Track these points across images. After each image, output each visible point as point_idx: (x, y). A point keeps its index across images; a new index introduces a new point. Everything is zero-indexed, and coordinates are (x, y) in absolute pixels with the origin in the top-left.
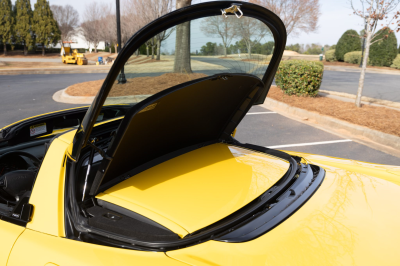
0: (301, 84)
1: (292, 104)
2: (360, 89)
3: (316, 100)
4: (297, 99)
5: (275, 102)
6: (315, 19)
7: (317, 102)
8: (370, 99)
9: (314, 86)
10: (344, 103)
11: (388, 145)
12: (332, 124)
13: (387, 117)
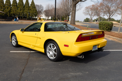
0: (104, 27)
2: (119, 29)
9: (108, 28)
12: (109, 37)
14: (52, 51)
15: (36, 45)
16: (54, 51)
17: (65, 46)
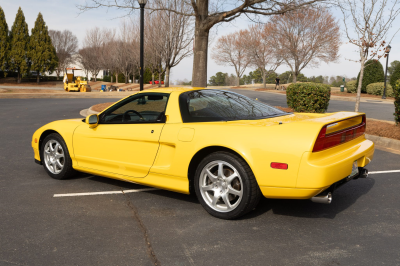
0: (309, 102)
2: (357, 105)
6: (336, 48)
9: (320, 105)
14: (220, 185)
15: (155, 168)
16: (229, 186)
17: (275, 165)
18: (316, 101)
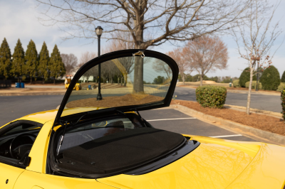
0: (212, 100)
1: (206, 113)
2: (248, 103)
3: (222, 110)
4: (209, 110)
5: (195, 111)
6: (225, 61)
7: (222, 112)
8: (256, 110)
9: (220, 102)
10: (239, 112)
11: (265, 138)
12: (231, 125)
13: (266, 121)
18: (217, 100)
